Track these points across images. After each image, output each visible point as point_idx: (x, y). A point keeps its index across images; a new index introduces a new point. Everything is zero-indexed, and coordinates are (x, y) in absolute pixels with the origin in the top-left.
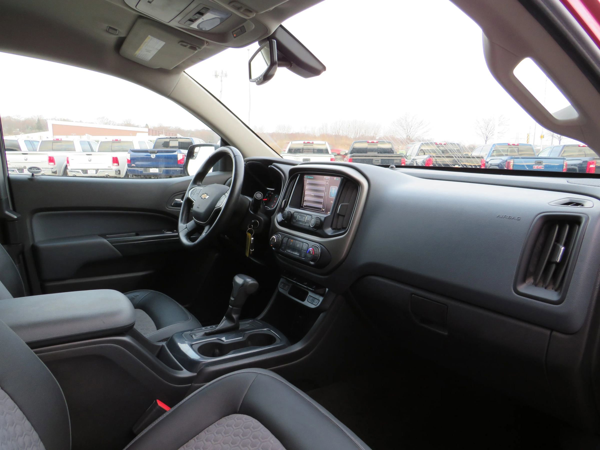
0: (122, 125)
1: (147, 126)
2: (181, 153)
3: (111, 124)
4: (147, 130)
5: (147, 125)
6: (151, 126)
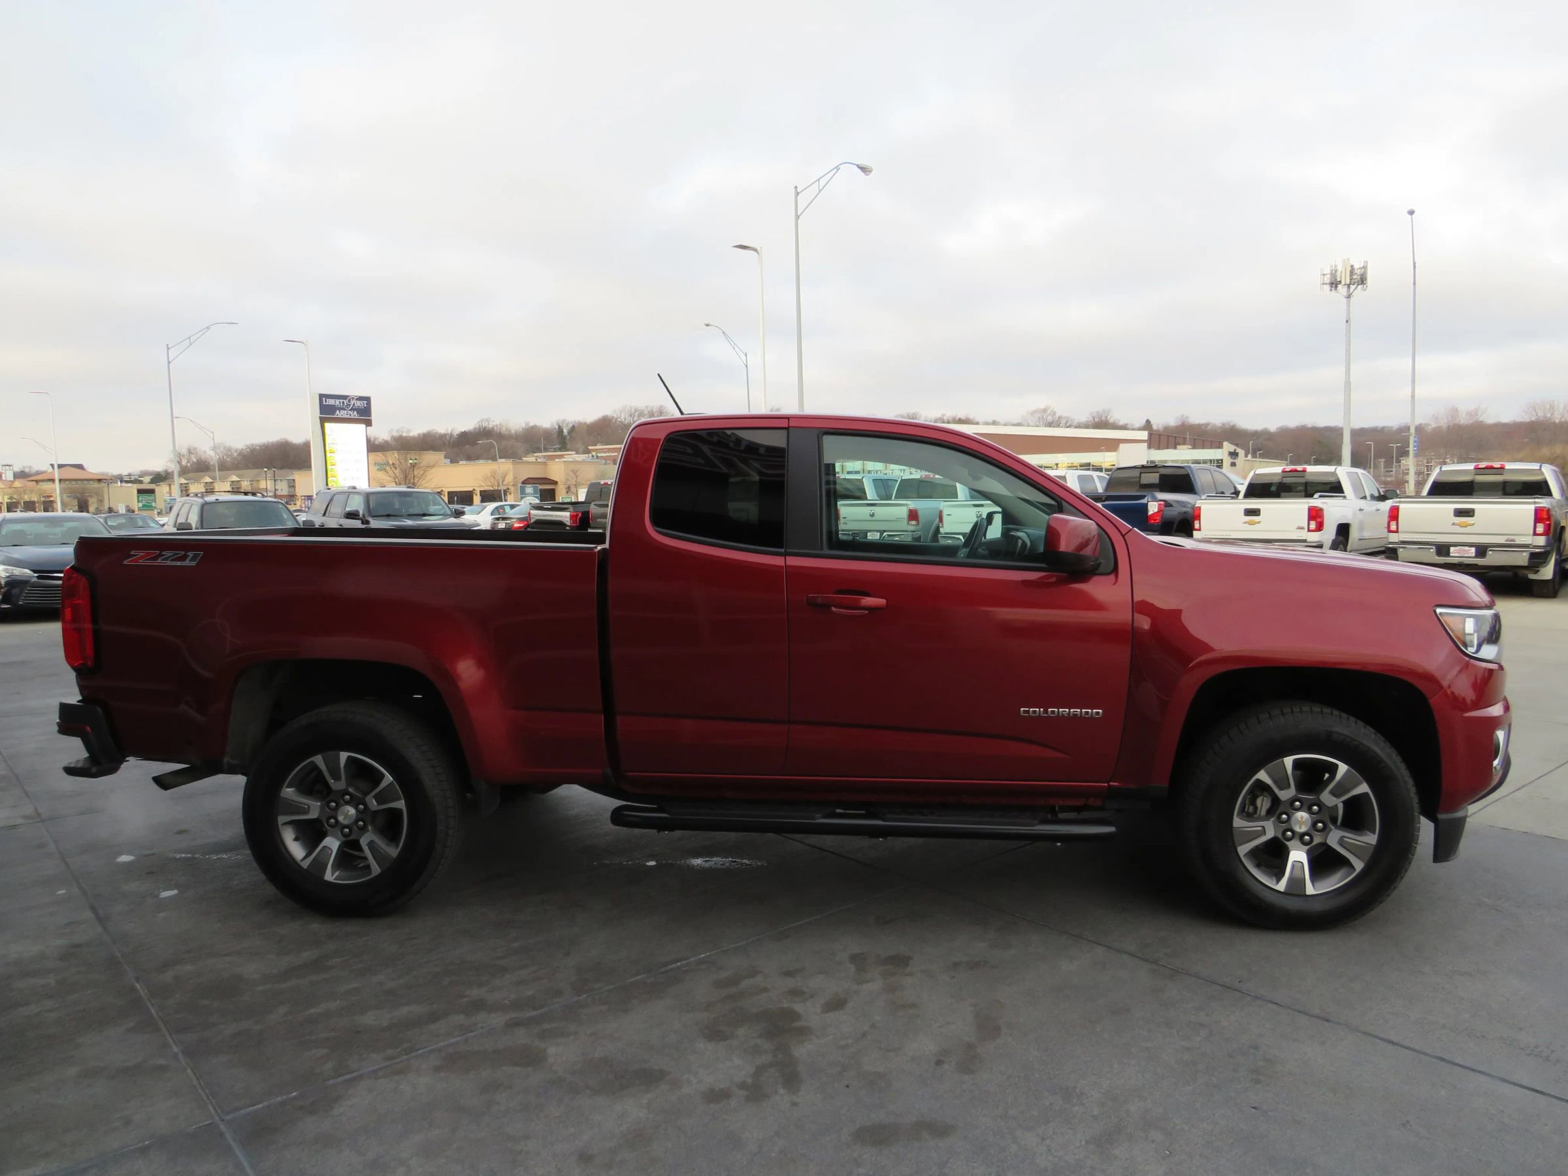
0: (1087, 426)
1: (1148, 426)
2: (1155, 499)
3: (1061, 425)
4: (1144, 435)
5: (1148, 422)
6: (1157, 424)
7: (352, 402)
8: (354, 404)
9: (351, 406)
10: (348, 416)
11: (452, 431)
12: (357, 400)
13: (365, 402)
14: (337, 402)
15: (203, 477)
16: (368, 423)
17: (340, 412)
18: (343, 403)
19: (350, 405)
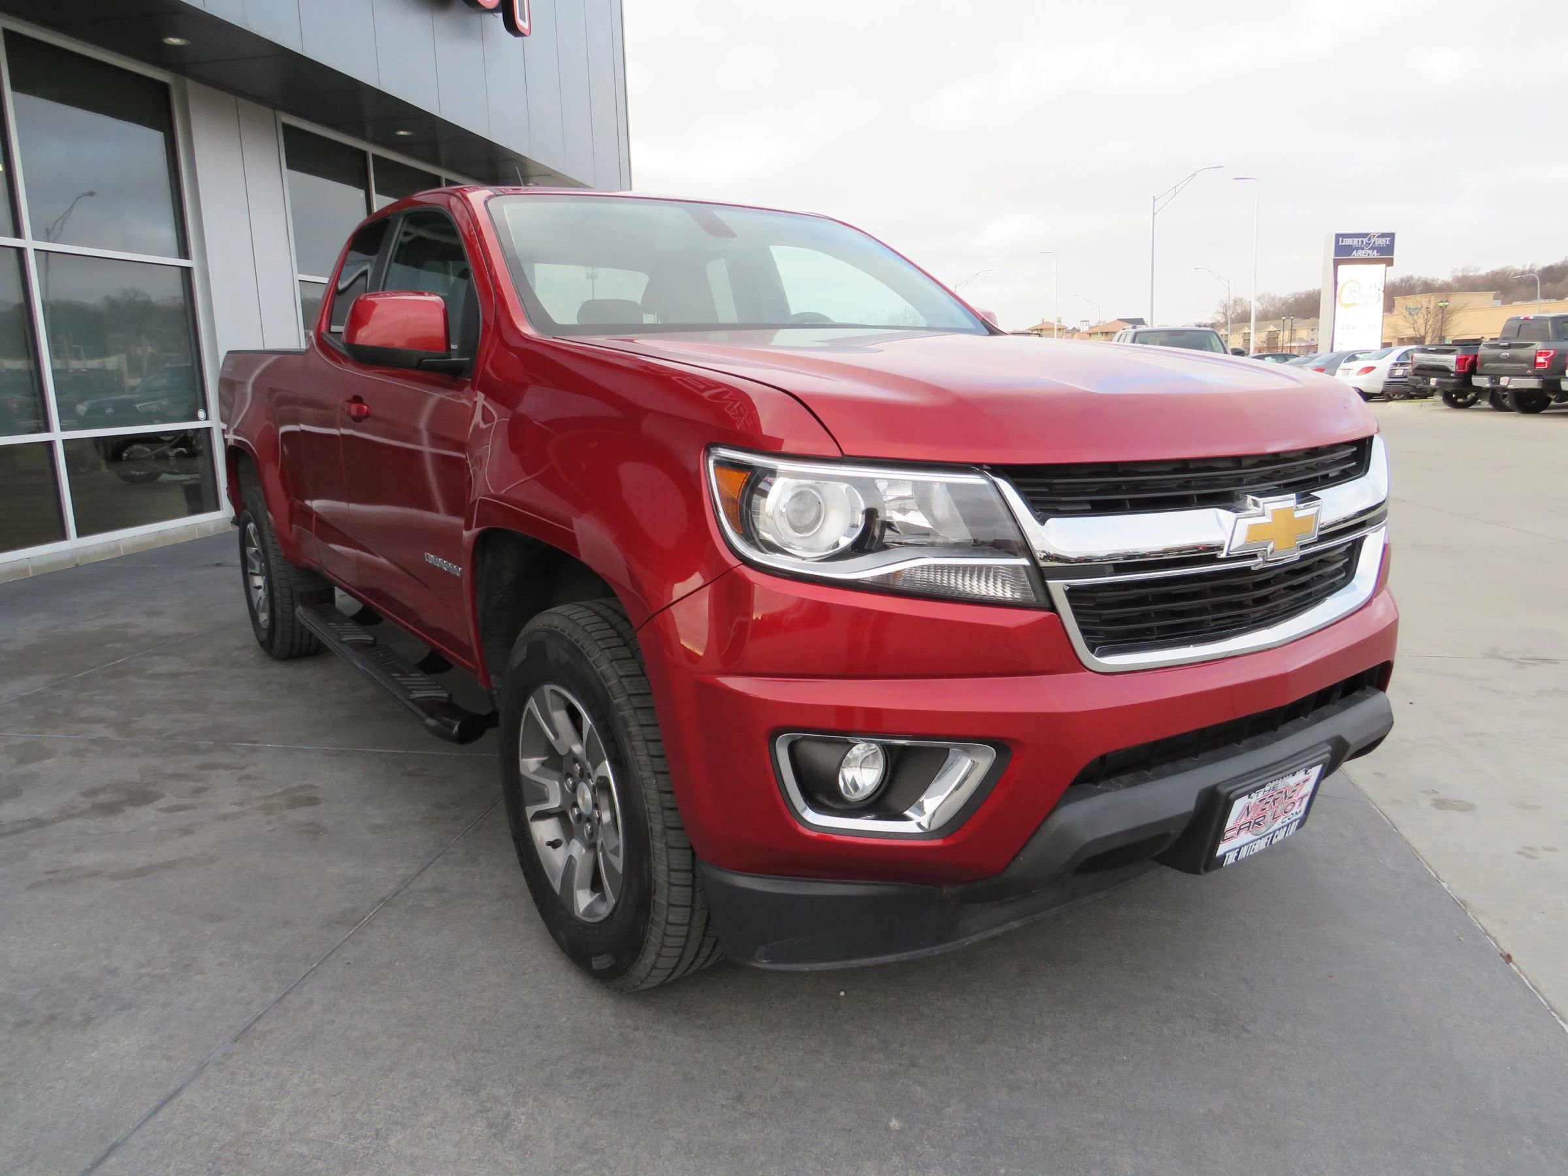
7: (1373, 240)
8: (1375, 242)
9: (1371, 244)
10: (1366, 257)
11: (1531, 266)
12: (1378, 237)
13: (1388, 239)
14: (1355, 242)
15: (1242, 328)
16: (1390, 263)
17: (1357, 252)
18: (1362, 242)
19: (1369, 244)
